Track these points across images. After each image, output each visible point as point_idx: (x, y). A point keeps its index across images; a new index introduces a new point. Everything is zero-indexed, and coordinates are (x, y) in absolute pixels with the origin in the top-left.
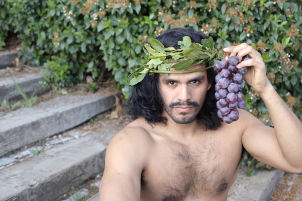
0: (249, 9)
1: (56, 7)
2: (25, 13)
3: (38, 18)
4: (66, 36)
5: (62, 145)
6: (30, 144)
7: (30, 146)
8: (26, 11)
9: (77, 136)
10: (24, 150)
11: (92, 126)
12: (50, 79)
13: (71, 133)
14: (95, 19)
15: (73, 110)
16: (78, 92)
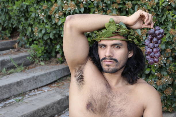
0: (152, 8)
1: (35, 12)
2: (19, 16)
3: (27, 19)
4: (41, 29)
5: (35, 96)
6: (16, 95)
7: (15, 96)
8: (19, 14)
9: (46, 91)
10: (12, 99)
11: (58, 84)
12: (34, 56)
13: (44, 89)
14: (57, 17)
15: (45, 74)
16: (51, 63)
